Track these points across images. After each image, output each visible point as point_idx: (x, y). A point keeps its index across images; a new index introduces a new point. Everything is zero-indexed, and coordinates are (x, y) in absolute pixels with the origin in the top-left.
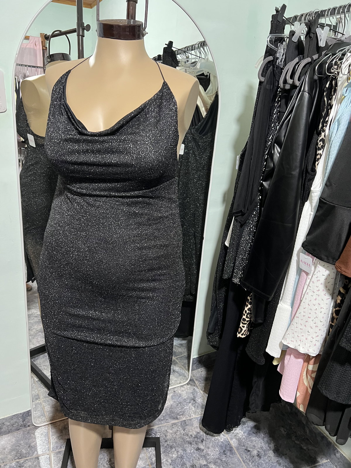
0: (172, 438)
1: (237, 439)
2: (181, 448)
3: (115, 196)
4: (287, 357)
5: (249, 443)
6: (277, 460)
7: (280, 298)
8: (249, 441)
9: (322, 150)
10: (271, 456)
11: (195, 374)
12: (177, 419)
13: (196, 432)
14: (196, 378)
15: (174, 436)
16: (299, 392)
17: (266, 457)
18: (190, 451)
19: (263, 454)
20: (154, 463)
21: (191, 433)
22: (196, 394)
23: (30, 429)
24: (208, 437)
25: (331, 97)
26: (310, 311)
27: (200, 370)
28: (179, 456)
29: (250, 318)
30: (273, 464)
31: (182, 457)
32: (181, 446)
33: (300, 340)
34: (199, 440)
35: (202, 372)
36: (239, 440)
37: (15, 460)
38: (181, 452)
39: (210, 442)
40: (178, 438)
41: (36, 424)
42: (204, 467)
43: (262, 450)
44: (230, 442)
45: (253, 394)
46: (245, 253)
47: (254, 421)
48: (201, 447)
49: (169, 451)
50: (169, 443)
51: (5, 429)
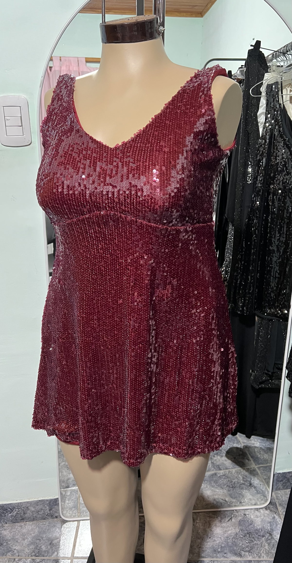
11: (279, 496)
23: (56, 521)
41: (64, 516)
51: (29, 514)
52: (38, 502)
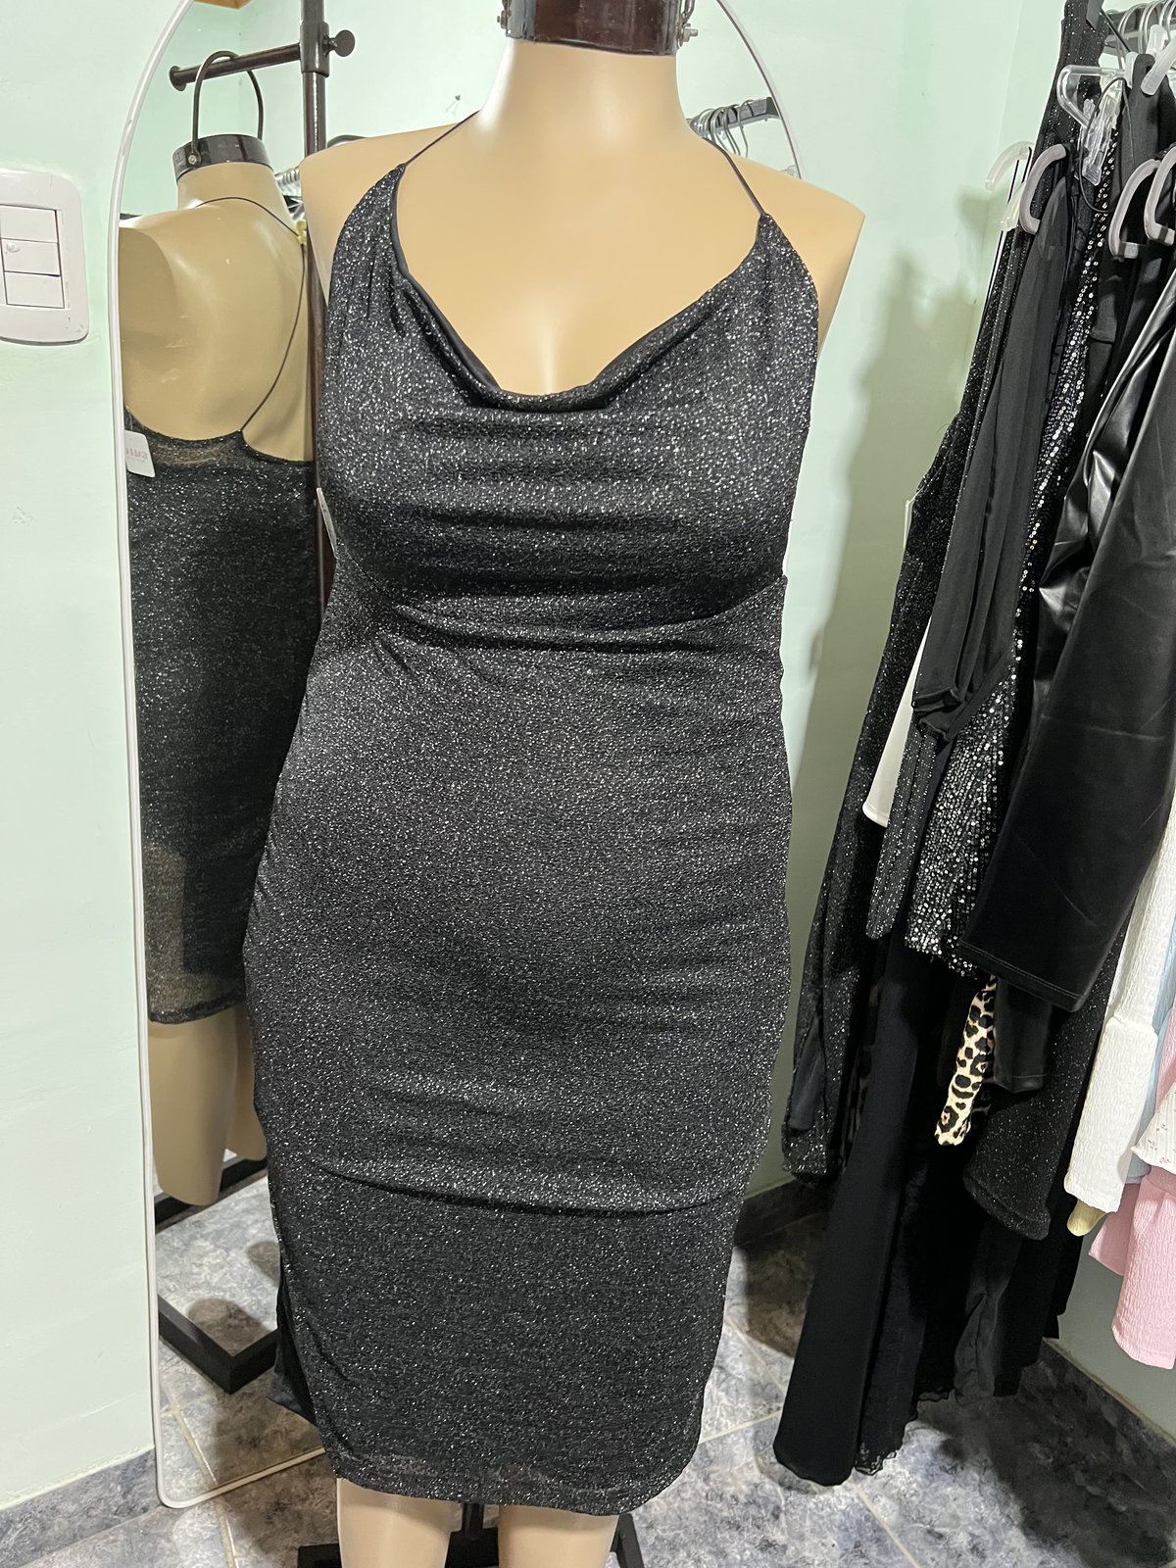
0: (670, 1513)
1: (892, 1496)
2: (707, 1548)
5: (935, 1507)
6: (1041, 1558)
7: (1111, 1001)
8: (934, 1501)
10: (1019, 1546)
13: (748, 1483)
15: (676, 1505)
17: (1002, 1553)
18: (742, 1556)
19: (988, 1541)
21: (730, 1490)
23: (150, 1521)
24: (793, 1496)
29: (983, 1075)
32: (704, 1537)
34: (763, 1511)
36: (900, 1499)
39: (803, 1517)
40: (692, 1511)
41: (171, 1499)
43: (985, 1528)
44: (870, 1508)
45: (967, 1339)
47: (938, 1429)
48: (774, 1538)
49: (669, 1562)
50: (661, 1533)
51: (59, 1525)
52: (88, 1483)
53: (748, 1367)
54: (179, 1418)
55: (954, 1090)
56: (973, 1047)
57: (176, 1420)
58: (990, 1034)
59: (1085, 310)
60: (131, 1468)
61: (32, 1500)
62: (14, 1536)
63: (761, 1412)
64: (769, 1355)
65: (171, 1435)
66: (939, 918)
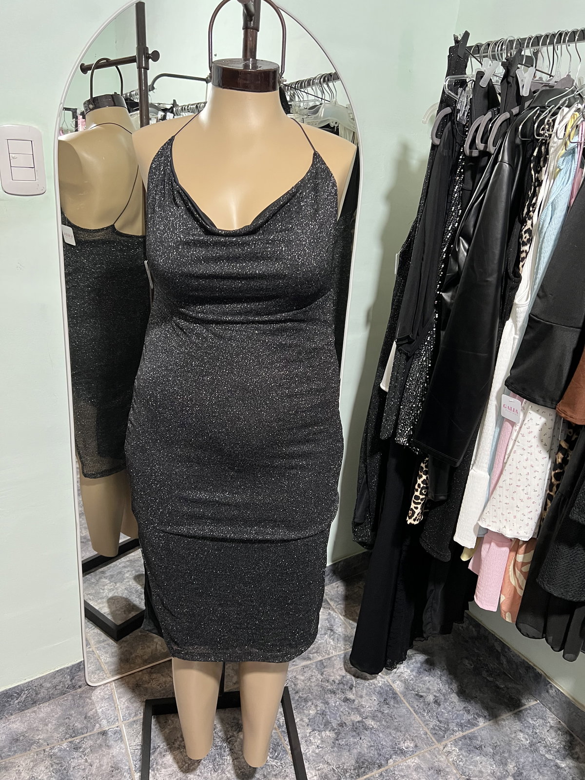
0: (305, 687)
1: (402, 681)
2: (321, 701)
3: (253, 322)
4: (485, 547)
5: (420, 685)
6: (464, 706)
7: (472, 462)
8: (420, 682)
9: (529, 245)
10: (455, 701)
11: (328, 591)
12: (309, 659)
13: (340, 676)
14: (330, 598)
15: (308, 684)
16: (504, 595)
17: (448, 704)
18: (335, 704)
19: (442, 699)
20: (283, 726)
21: (332, 678)
22: (333, 621)
24: (359, 681)
25: (539, 169)
26: (519, 477)
27: (336, 585)
28: (319, 712)
29: (425, 495)
30: (458, 713)
31: (323, 714)
32: (320, 697)
33: (506, 520)
34: (346, 687)
35: (338, 587)
36: (405, 682)
37: (66, 739)
38: (321, 706)
39: (362, 689)
40: (315, 686)
41: (91, 682)
42: (357, 724)
43: (441, 693)
44: (392, 685)
45: (427, 609)
46: (416, 398)
47: (425, 654)
48: (350, 697)
49: (304, 706)
50: (301, 695)
51: (43, 693)
52: (55, 674)
53: (343, 630)
54: (95, 651)
55: (414, 502)
56: (421, 483)
57: (93, 652)
58: (427, 478)
59: (460, 177)
60: (74, 668)
61: (32, 681)
62: (24, 696)
63: (348, 648)
64: (353, 625)
65: (91, 658)
66: (407, 430)
